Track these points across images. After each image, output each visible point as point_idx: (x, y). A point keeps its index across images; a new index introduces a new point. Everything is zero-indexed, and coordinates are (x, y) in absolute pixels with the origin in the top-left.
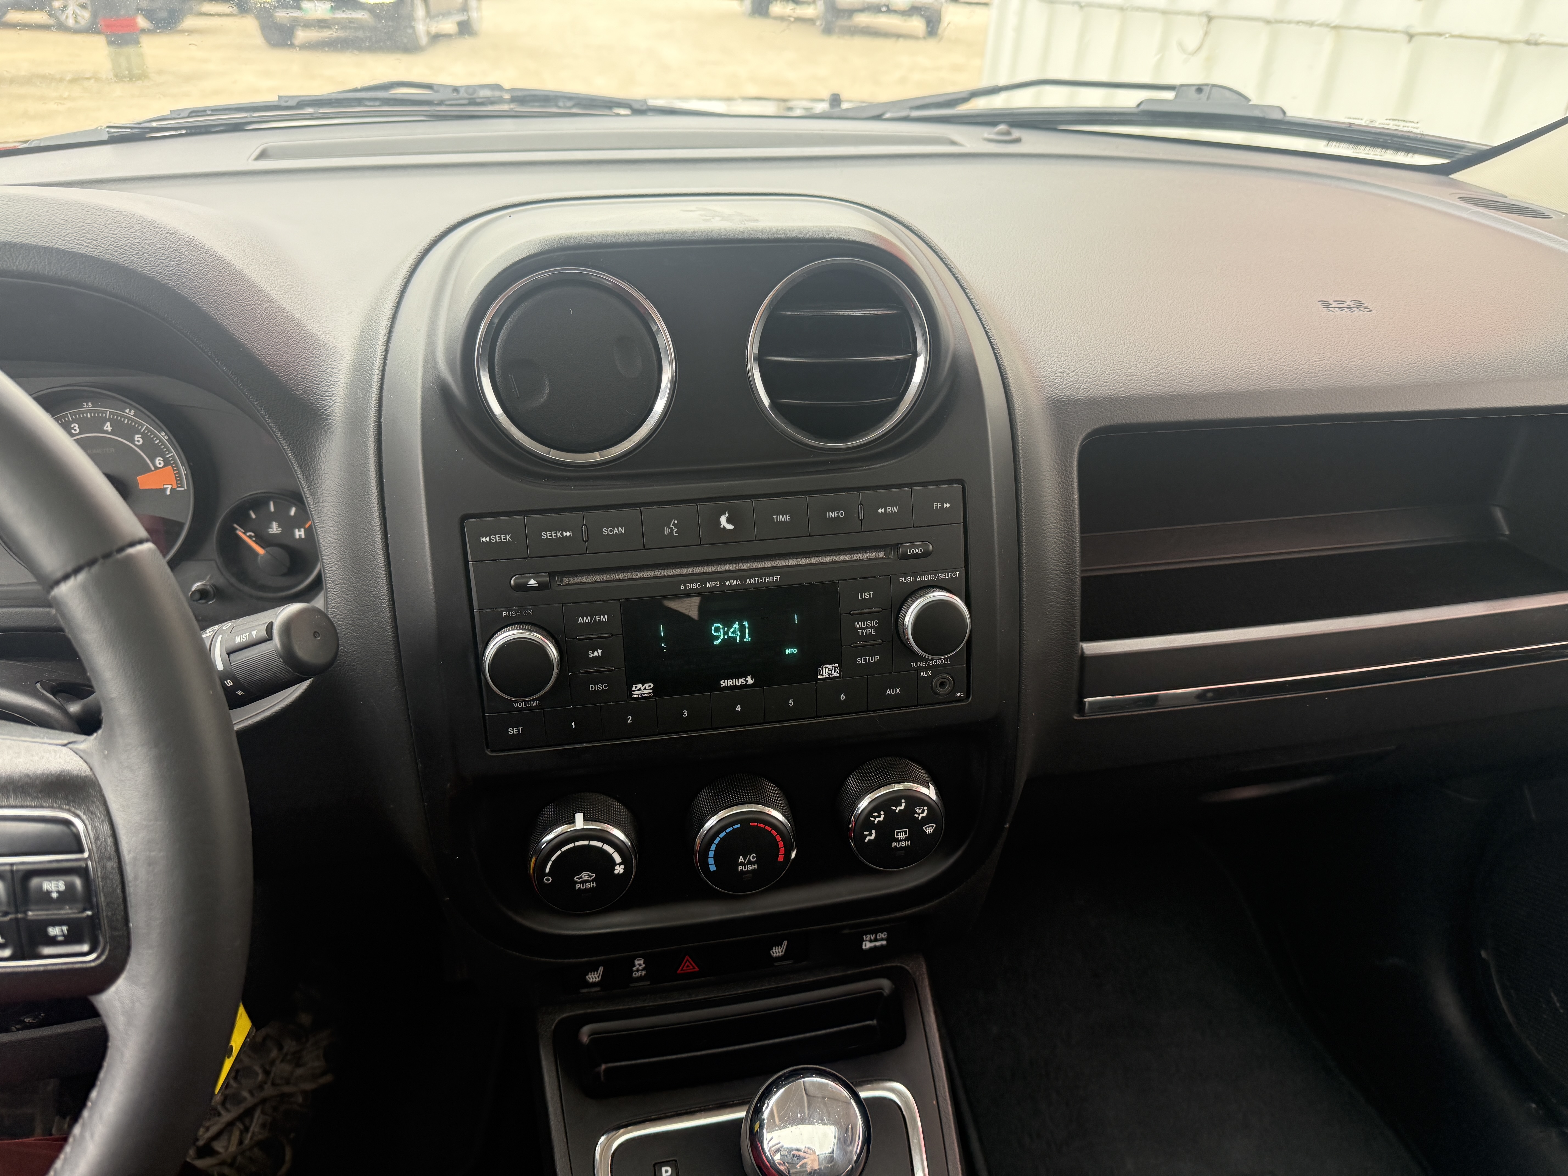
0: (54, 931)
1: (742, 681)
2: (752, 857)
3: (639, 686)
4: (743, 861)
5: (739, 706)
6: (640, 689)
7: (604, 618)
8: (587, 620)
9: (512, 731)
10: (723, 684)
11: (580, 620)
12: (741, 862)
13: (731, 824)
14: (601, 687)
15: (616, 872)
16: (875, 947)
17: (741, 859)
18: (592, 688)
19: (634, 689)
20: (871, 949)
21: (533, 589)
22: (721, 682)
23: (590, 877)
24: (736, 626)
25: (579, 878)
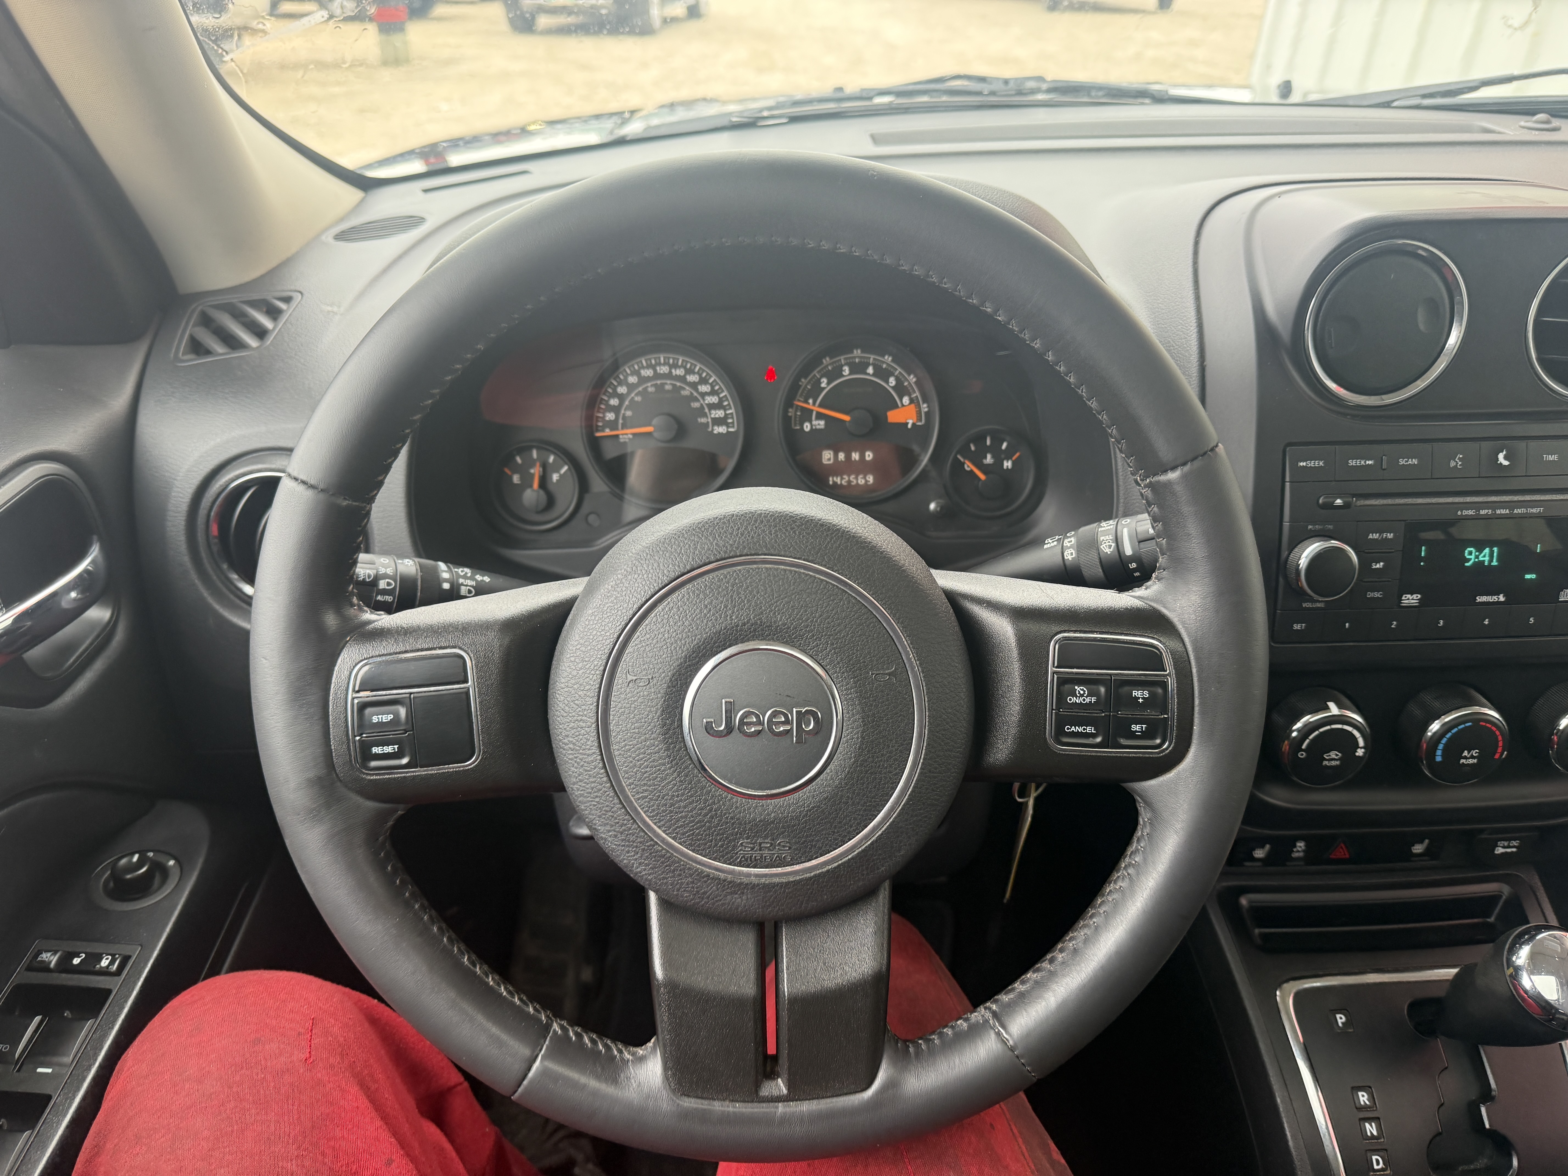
0: (1136, 728)
1: (1494, 598)
2: (1475, 753)
3: (1409, 596)
4: (1466, 755)
5: (1487, 620)
6: (1408, 599)
7: (1390, 536)
8: (1376, 536)
9: (1297, 627)
10: (1479, 599)
11: (1370, 536)
12: (1465, 756)
13: (1464, 723)
14: (1377, 595)
15: (1357, 754)
16: (1506, 853)
17: (1466, 753)
18: (1370, 595)
19: (1403, 598)
20: (1502, 853)
21: (1339, 507)
22: (1477, 598)
23: (1337, 755)
24: (1487, 551)
25: (1328, 756)
